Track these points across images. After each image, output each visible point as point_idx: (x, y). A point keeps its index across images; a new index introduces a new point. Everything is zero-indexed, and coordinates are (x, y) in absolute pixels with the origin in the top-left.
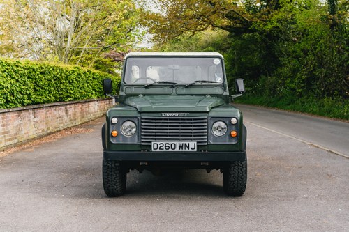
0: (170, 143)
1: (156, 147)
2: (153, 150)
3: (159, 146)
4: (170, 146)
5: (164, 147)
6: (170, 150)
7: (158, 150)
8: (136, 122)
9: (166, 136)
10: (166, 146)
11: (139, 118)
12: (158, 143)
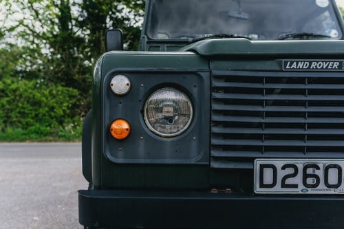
0: (322, 162)
1: (268, 179)
2: (258, 190)
3: (281, 174)
4: (320, 173)
5: (298, 180)
6: (322, 189)
7: (278, 189)
8: (195, 91)
9: (301, 137)
10: (306, 176)
11: (205, 75)
12: (278, 163)
